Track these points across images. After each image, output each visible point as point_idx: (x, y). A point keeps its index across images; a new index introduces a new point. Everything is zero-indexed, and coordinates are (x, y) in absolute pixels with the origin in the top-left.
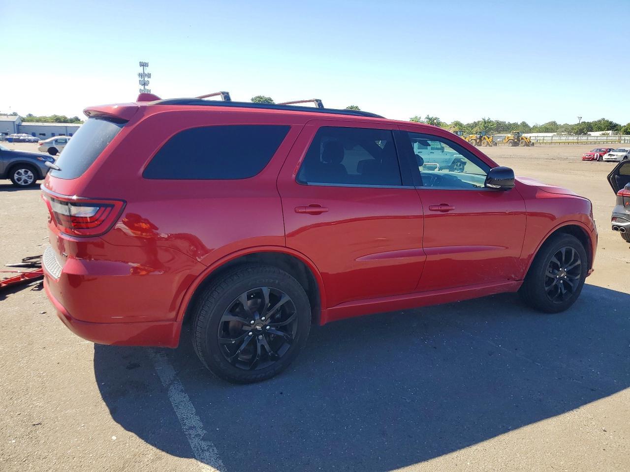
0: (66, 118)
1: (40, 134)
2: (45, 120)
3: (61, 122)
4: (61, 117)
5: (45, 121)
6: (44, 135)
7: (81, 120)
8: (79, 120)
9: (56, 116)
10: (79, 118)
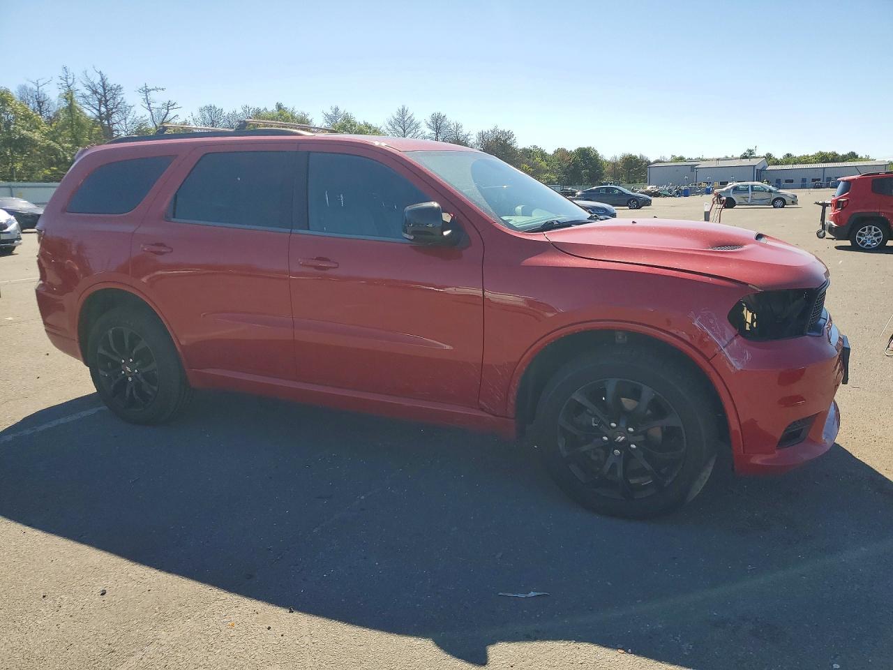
0: (837, 155)
1: (787, 181)
2: (805, 160)
3: (828, 162)
4: (830, 154)
5: (806, 163)
6: (792, 181)
7: (859, 156)
8: (857, 157)
9: (821, 153)
10: (857, 153)
